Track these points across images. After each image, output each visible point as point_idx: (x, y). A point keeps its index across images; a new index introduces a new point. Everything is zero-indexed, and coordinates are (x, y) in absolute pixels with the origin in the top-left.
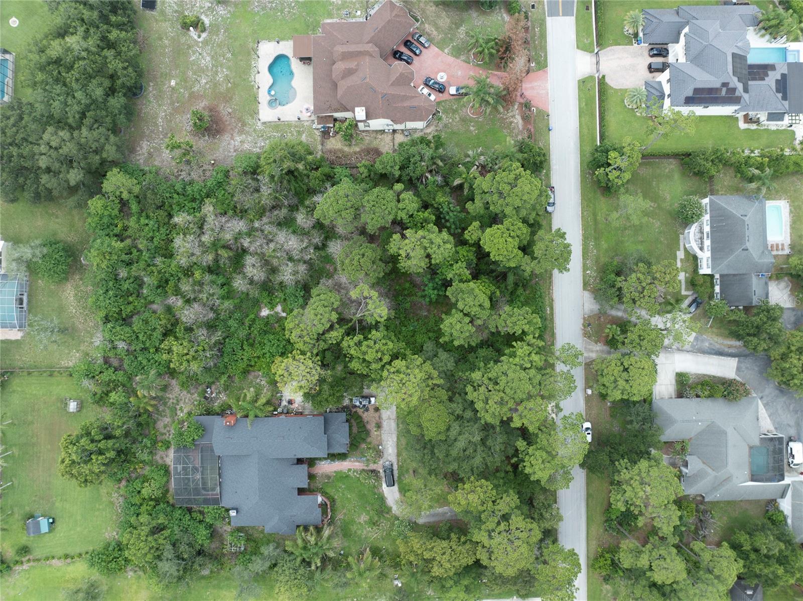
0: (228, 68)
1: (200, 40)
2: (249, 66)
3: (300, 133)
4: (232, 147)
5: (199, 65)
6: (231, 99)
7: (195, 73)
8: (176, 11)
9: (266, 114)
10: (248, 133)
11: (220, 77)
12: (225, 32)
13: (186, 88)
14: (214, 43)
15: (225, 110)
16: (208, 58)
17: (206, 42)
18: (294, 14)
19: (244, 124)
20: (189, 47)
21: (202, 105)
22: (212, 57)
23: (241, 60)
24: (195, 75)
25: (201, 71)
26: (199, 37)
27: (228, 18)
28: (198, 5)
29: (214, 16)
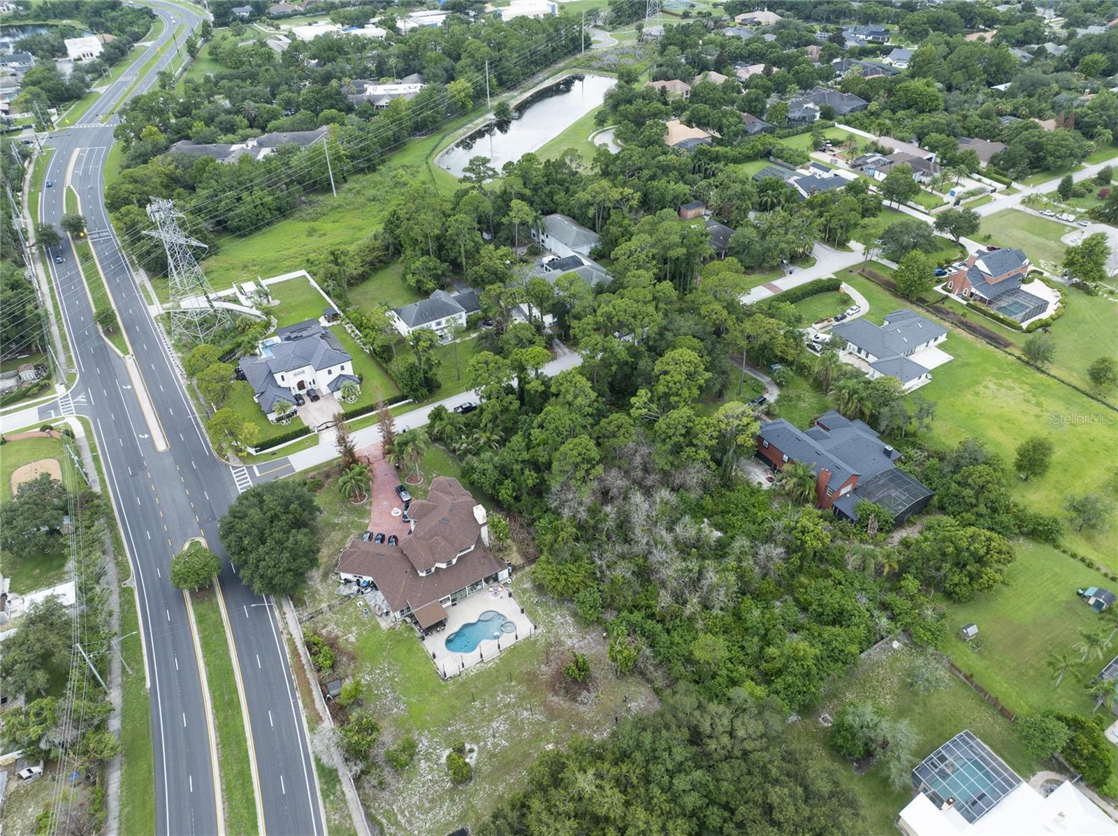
0: (493, 696)
1: (476, 748)
2: (479, 675)
3: (524, 591)
4: (582, 644)
5: (509, 731)
6: (528, 673)
7: (522, 730)
8: (452, 800)
9: (525, 627)
10: (557, 636)
11: (511, 699)
12: (450, 725)
13: (547, 730)
14: (473, 730)
15: (546, 671)
16: (495, 725)
17: (476, 739)
18: (389, 663)
19: (550, 645)
20: (493, 756)
21: (555, 699)
22: (490, 721)
23: (476, 687)
24: (524, 728)
25: (515, 725)
26: (472, 751)
27: (429, 731)
28: (430, 777)
29: (435, 749)
